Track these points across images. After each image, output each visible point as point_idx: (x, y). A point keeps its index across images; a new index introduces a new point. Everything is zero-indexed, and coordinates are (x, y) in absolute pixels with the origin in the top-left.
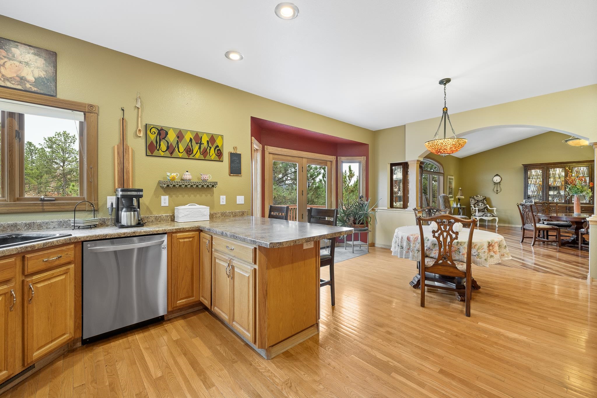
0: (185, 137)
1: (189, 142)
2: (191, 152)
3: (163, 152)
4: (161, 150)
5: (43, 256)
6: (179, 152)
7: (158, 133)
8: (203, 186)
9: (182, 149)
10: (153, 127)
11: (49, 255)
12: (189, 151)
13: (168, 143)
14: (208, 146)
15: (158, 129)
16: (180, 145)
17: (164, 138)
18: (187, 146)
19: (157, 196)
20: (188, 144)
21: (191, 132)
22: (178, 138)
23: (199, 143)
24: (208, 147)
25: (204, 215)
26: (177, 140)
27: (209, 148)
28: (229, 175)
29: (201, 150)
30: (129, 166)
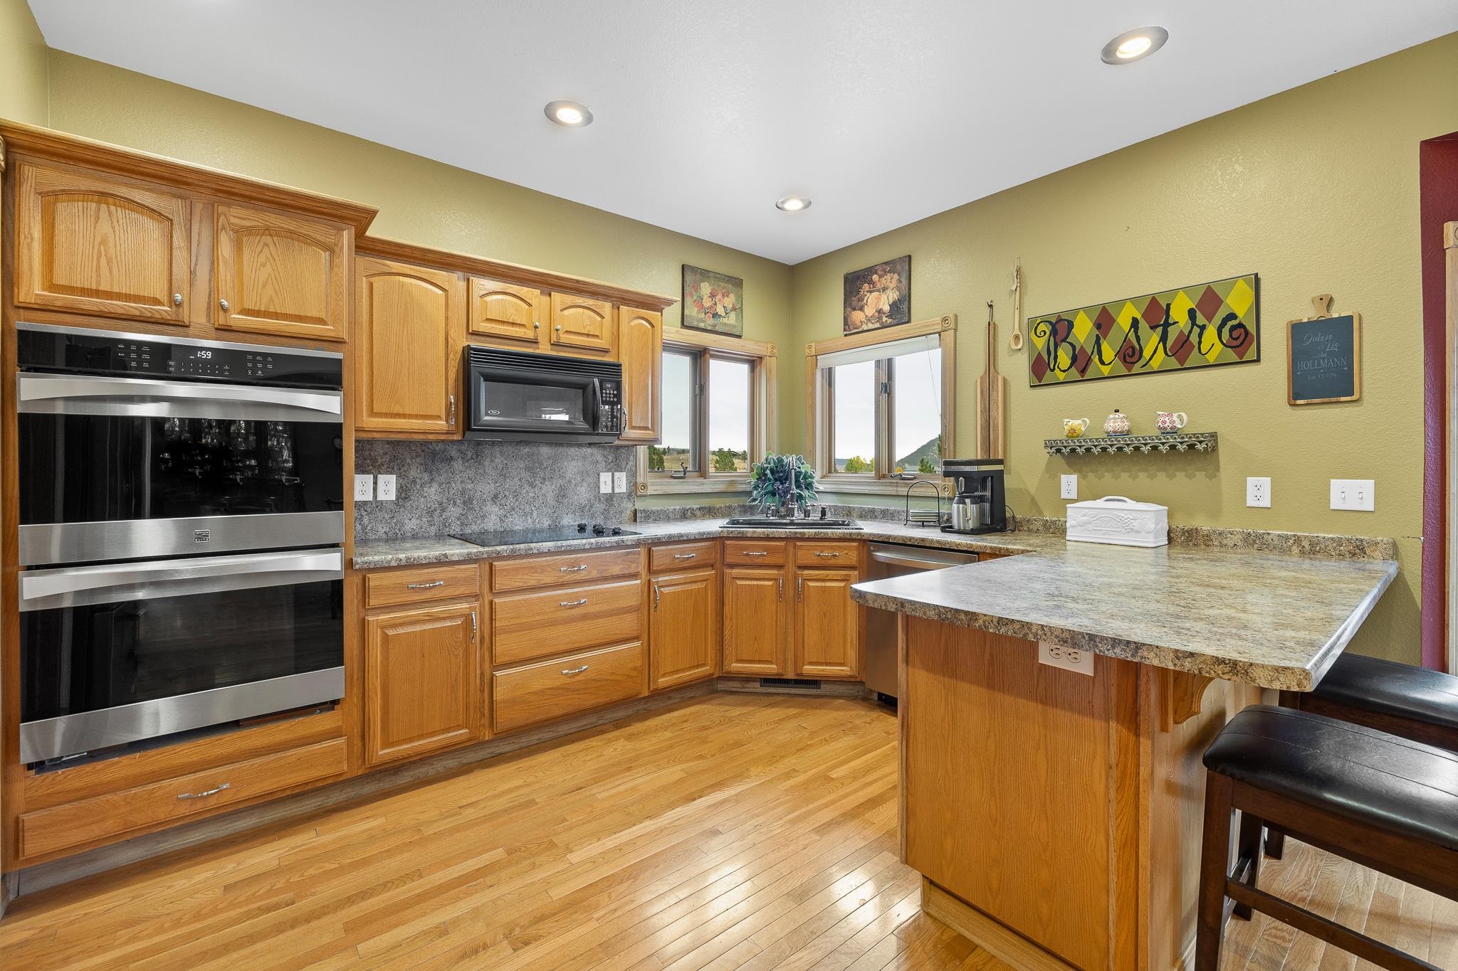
0: (1118, 320)
1: (1129, 331)
2: (1137, 356)
3: (1064, 371)
4: (1058, 367)
5: (815, 548)
6: (1102, 363)
7: (1050, 333)
8: (1173, 447)
9: (1109, 352)
10: (1041, 322)
11: (823, 549)
12: (1130, 356)
13: (1074, 347)
14: (1194, 324)
15: (1050, 323)
16: (1105, 347)
17: (1064, 340)
18: (1124, 341)
19: (1052, 475)
20: (1127, 334)
21: (1135, 301)
22: (1098, 329)
23: (1161, 325)
24: (1192, 328)
25: (1132, 529)
26: (1097, 336)
27: (1196, 330)
28: (1291, 405)
29: (1169, 345)
30: (998, 414)
